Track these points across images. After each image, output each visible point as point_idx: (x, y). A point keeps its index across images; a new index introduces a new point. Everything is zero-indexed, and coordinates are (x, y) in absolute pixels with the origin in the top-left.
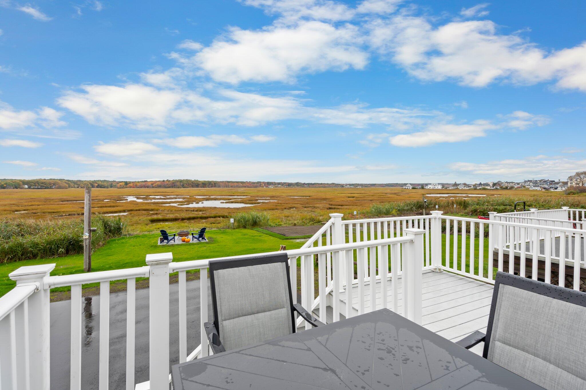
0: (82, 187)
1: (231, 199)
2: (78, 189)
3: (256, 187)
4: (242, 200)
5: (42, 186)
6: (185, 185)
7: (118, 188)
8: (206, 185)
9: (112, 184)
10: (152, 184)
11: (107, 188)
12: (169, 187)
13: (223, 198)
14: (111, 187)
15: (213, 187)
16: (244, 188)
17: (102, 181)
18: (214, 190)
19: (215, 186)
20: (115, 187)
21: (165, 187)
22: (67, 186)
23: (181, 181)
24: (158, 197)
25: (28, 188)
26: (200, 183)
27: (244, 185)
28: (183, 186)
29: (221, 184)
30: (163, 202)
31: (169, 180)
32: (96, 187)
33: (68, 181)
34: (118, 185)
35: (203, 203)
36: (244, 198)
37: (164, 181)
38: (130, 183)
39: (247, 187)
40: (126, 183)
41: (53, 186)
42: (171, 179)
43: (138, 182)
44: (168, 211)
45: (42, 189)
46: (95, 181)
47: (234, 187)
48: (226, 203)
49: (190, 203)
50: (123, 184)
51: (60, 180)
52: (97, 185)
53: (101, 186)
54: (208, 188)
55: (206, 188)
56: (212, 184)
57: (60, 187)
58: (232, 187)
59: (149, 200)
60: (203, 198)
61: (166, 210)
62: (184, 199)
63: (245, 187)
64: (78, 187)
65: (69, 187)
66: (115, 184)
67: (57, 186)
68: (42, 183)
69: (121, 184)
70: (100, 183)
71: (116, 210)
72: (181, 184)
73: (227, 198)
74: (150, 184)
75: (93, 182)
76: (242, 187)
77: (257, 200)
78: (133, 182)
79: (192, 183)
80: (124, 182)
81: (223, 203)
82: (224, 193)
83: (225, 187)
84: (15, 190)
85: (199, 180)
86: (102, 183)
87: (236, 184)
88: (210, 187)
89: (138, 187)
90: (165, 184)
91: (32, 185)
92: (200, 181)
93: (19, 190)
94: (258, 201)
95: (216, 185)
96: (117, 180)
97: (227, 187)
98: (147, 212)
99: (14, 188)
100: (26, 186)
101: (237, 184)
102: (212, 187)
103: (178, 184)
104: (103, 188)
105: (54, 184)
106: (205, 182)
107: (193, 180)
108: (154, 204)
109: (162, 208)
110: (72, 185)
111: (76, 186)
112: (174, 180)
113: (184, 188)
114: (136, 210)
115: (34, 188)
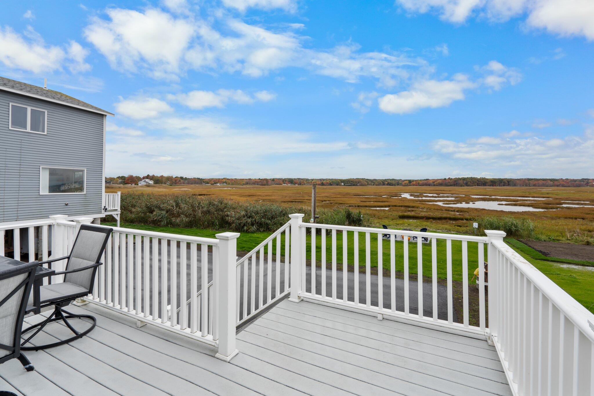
0: (376, 185)
1: (517, 201)
2: (373, 186)
3: (579, 186)
4: (535, 202)
5: (351, 184)
6: (469, 183)
7: (403, 186)
8: (496, 184)
9: (398, 182)
10: (434, 182)
11: (395, 185)
12: (451, 185)
13: (507, 199)
14: (398, 185)
15: (506, 185)
16: (556, 188)
17: (390, 180)
18: (505, 190)
19: (509, 185)
20: (401, 185)
21: (447, 185)
22: (367, 183)
23: (464, 179)
24: (431, 195)
25: (343, 185)
26: (488, 181)
27: (556, 183)
28: (467, 185)
29: (518, 182)
30: (431, 200)
31: (451, 178)
32: (386, 185)
33: (367, 179)
34: (403, 183)
35: (474, 203)
36: (539, 200)
37: (445, 179)
38: (413, 181)
39: (561, 186)
40: (410, 181)
41: (358, 184)
42: (453, 177)
43: (421, 180)
44: (427, 209)
45: (351, 186)
46: (386, 179)
47: (539, 186)
48: (506, 205)
49: (459, 203)
50: (407, 182)
51: (362, 179)
52: (387, 183)
53: (390, 184)
54: (500, 187)
55: (496, 186)
56: (504, 182)
57: (362, 185)
58: (535, 185)
59: (419, 198)
60: (479, 198)
61: (425, 208)
62: (456, 198)
63: (558, 186)
64: (374, 185)
65: (368, 185)
66: (401, 182)
67: (360, 184)
68: (352, 182)
69: (405, 182)
70: (389, 181)
71: (382, 205)
72: (465, 182)
73: (513, 199)
74: (431, 182)
75: (384, 180)
76: (551, 186)
77: (562, 204)
78: (416, 181)
79: (478, 181)
80: (408, 180)
81: (502, 205)
82: (515, 193)
83: (523, 186)
84: (337, 186)
85: (487, 177)
86: (391, 182)
87: (541, 183)
88: (502, 186)
89: (420, 184)
90: (446, 182)
91: (346, 183)
92: (487, 179)
93: (339, 186)
94: (562, 206)
95: (510, 183)
96: (403, 179)
97: (526, 186)
98: (406, 209)
99: (336, 185)
100: (343, 184)
101: (544, 182)
102: (504, 186)
103: (461, 182)
104: (392, 185)
105: (359, 183)
106: (494, 180)
107: (479, 177)
108: (420, 201)
109: (423, 206)
110: (370, 183)
111: (372, 184)
112: (456, 178)
113: (467, 186)
114: (399, 206)
115: (347, 186)
